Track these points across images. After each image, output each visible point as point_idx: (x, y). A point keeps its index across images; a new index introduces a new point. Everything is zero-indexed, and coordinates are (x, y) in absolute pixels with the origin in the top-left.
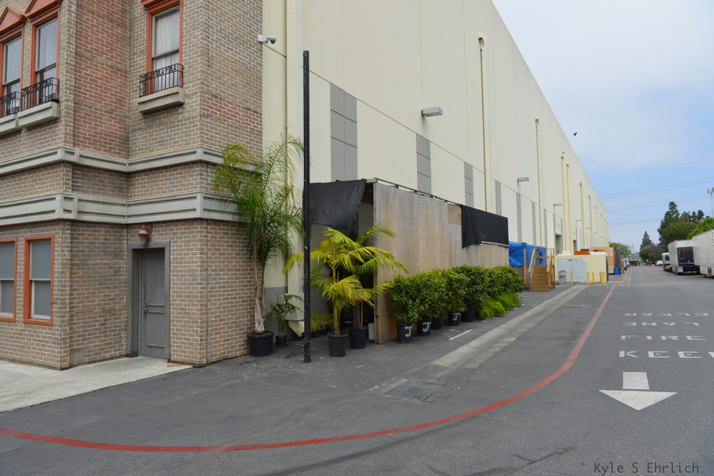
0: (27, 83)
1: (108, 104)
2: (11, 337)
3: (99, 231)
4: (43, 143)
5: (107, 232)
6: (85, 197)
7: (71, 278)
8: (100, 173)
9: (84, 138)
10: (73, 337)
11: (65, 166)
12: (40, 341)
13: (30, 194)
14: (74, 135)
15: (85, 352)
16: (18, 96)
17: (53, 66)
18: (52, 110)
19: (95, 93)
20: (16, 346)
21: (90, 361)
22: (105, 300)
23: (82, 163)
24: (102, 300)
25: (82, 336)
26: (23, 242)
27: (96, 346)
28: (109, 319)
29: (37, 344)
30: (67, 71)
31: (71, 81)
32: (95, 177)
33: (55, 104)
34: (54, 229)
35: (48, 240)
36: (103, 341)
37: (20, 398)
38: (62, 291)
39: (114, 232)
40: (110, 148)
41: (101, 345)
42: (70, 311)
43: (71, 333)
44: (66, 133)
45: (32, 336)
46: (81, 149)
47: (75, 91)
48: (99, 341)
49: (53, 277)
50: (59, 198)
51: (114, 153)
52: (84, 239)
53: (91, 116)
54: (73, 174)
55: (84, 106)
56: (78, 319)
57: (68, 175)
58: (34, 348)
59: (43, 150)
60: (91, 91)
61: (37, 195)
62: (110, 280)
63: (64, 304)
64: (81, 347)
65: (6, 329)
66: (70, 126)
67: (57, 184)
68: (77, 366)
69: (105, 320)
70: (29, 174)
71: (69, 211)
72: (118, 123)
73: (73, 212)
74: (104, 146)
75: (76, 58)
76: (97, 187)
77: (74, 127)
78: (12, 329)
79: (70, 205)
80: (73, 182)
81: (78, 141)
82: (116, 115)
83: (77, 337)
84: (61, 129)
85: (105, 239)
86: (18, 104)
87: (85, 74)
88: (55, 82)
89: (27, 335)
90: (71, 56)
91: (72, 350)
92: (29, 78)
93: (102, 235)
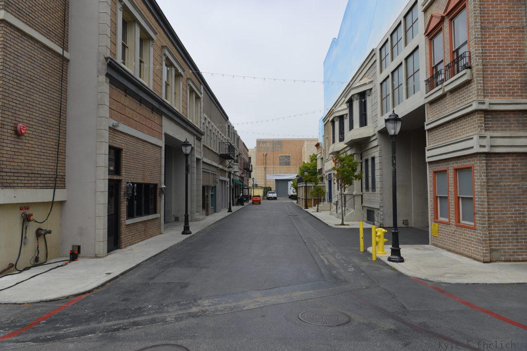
0: (448, 61)
1: (510, 59)
2: (449, 235)
3: (508, 160)
4: (461, 100)
5: (515, 160)
6: (495, 134)
7: (488, 195)
8: (506, 114)
9: (491, 90)
10: (492, 240)
11: (479, 114)
12: (467, 239)
13: (455, 137)
14: (484, 90)
15: (501, 252)
16: (443, 72)
17: (466, 42)
18: (467, 75)
19: (498, 53)
20: (452, 241)
21: (505, 260)
22: (516, 214)
23: (491, 109)
24: (513, 214)
25: (498, 240)
26: (452, 171)
27: (510, 249)
28: (520, 229)
29: (465, 242)
30: (476, 44)
31: (479, 50)
32: (502, 118)
33: (469, 70)
34: (474, 161)
35: (469, 169)
36: (516, 246)
37: (458, 276)
38: (482, 205)
39: (520, 159)
40: (513, 93)
41: (514, 249)
42: (489, 220)
43: (490, 237)
44: (478, 89)
45: (462, 235)
46: (490, 99)
47: (483, 56)
48: (513, 246)
49: (474, 195)
50: (476, 138)
51: (517, 96)
52: (495, 166)
53: (496, 71)
54: (485, 118)
55: (490, 65)
56: (495, 227)
57: (481, 120)
58: (463, 244)
59: (462, 105)
60: (495, 53)
61: (459, 137)
62: (519, 198)
63: (483, 214)
64: (498, 248)
65: (444, 228)
66: (480, 83)
67: (474, 128)
68: (495, 261)
69: (516, 230)
70: (453, 123)
71: (484, 146)
72: (519, 71)
73: (487, 147)
74: (507, 93)
75: (481, 32)
76: (504, 125)
77: (484, 83)
78: (449, 229)
79: (484, 142)
80: (485, 124)
81: (487, 93)
82: (516, 65)
83: (495, 240)
84: (474, 87)
85: (512, 166)
86: (443, 77)
87: (489, 41)
88: (467, 54)
89: (458, 234)
90: (477, 32)
91: (491, 249)
92: (449, 57)
93: (510, 163)
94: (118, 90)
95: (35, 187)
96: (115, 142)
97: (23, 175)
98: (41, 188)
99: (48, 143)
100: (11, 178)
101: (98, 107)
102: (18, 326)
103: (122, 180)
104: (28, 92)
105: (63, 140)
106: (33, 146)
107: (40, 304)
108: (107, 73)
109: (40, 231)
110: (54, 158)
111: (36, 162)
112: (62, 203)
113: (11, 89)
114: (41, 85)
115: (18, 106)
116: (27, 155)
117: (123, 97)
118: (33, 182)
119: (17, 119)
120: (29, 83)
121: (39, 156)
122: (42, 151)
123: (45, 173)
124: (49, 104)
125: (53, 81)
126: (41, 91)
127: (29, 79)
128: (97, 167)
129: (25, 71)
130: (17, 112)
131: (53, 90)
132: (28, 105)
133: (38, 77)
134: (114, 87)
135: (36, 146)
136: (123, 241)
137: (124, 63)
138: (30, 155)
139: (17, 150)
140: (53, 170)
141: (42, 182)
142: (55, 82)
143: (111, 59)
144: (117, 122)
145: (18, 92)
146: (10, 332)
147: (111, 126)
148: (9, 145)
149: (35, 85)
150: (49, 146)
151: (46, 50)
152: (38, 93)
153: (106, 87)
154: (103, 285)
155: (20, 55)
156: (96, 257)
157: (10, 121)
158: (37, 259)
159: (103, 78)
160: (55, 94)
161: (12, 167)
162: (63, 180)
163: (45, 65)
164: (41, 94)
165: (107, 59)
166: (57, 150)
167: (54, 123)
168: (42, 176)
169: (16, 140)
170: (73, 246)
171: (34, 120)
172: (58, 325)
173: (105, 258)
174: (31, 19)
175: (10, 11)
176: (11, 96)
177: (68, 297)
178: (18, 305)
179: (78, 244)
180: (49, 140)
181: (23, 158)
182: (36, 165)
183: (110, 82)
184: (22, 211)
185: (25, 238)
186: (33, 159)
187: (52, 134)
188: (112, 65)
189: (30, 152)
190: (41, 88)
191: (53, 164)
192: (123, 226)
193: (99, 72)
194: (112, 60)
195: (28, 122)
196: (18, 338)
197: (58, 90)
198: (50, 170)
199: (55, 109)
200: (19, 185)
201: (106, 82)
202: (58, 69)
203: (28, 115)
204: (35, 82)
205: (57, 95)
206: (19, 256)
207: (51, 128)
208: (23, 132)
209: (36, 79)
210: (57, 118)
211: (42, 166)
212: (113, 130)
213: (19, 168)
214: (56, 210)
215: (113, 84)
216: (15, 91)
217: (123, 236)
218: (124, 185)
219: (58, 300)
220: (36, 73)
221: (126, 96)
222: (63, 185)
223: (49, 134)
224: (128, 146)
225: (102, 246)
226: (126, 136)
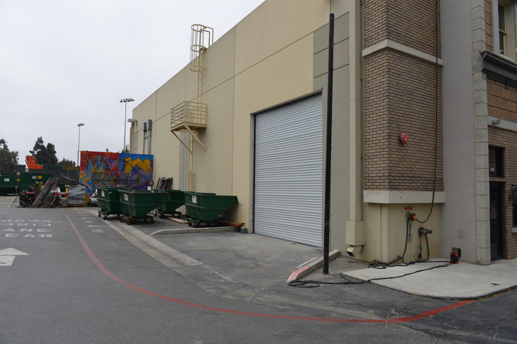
94: (497, 83)
95: (417, 190)
96: (495, 141)
97: (407, 178)
98: (422, 190)
99: (427, 148)
100: (398, 181)
101: (475, 107)
102: (410, 314)
103: (505, 182)
104: (409, 105)
105: (441, 144)
106: (414, 152)
107: (426, 299)
108: (484, 68)
109: (422, 230)
110: (432, 162)
111: (417, 167)
112: (441, 205)
113: (395, 104)
114: (419, 95)
115: (401, 118)
116: (409, 160)
117: (504, 90)
118: (414, 185)
119: (401, 130)
120: (408, 96)
121: (419, 161)
122: (422, 156)
123: (425, 176)
124: (426, 111)
125: (428, 90)
126: (419, 101)
127: (409, 93)
128: (476, 168)
129: (405, 86)
130: (400, 124)
131: (429, 98)
132: (409, 116)
133: (416, 89)
134: (493, 82)
135: (416, 152)
136: (509, 251)
137: (502, 53)
138: (411, 160)
139: (401, 157)
140: (432, 173)
141: (422, 185)
142: (431, 90)
143: (487, 52)
144: (497, 119)
145: (400, 106)
146: (404, 316)
147: (490, 124)
148: (395, 153)
149: (413, 97)
150: (427, 151)
151: (421, 63)
152: (416, 103)
153: (483, 84)
154: (490, 295)
155: (400, 73)
156: (478, 263)
157: (395, 132)
158: (420, 256)
159: (479, 75)
160: (431, 101)
161: (398, 172)
162: (441, 182)
163: (421, 76)
164: (419, 104)
165: (482, 54)
166: (434, 154)
167: (431, 129)
168: (422, 179)
169: (400, 148)
170: (453, 249)
171: (414, 129)
172: (446, 324)
173: (489, 266)
174: (408, 39)
175: (392, 38)
176: (395, 111)
177: (453, 299)
178: (409, 295)
179: (459, 247)
180: (427, 145)
181: (406, 163)
182: (417, 170)
183: (487, 77)
184: (407, 211)
185: (410, 235)
186: (414, 164)
187: (429, 140)
188: (489, 59)
189: (412, 158)
190: (419, 98)
191: (432, 168)
192: (509, 234)
193: (474, 70)
194: (489, 53)
195: (409, 131)
196: (411, 324)
197: (433, 97)
198: (429, 173)
199: (431, 115)
200: (404, 187)
201: (482, 78)
202: (433, 78)
203: (409, 125)
204: (414, 94)
205: (433, 102)
206: (405, 250)
207: (429, 134)
208: (406, 140)
209: (413, 91)
210: (433, 124)
211: (422, 170)
212: (493, 128)
213: (404, 172)
214: (435, 212)
215: (491, 79)
216: (397, 105)
217: (509, 245)
218: (508, 188)
219: (443, 299)
220: (414, 86)
221: (506, 88)
222: (441, 188)
223: (427, 139)
224: (512, 144)
225: (485, 252)
226: (509, 133)
